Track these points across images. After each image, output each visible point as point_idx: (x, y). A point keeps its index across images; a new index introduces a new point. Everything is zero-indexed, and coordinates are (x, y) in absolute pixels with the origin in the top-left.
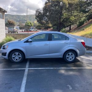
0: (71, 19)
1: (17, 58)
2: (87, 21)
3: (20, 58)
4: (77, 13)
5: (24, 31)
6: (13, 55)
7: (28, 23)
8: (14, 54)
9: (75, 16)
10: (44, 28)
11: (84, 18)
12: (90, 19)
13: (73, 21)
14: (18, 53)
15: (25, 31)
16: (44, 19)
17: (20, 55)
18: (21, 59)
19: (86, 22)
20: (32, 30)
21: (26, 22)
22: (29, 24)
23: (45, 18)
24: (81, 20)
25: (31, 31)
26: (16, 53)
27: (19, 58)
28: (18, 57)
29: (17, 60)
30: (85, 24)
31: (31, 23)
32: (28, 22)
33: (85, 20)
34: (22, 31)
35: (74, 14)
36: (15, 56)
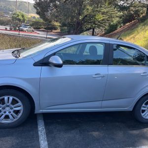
0: (96, 17)
1: (7, 113)
2: (122, 25)
5: (8, 29)
7: (18, 16)
9: (103, 13)
10: (45, 28)
11: (118, 19)
12: (127, 23)
13: (99, 22)
15: (11, 30)
16: (50, 12)
17: (20, 103)
19: (120, 27)
20: (25, 29)
22: (20, 17)
24: (113, 21)
25: (22, 30)
26: (6, 98)
30: (119, 29)
31: (23, 16)
32: (18, 13)
33: (119, 22)
34: (6, 28)
35: (102, 11)
36: (3, 106)
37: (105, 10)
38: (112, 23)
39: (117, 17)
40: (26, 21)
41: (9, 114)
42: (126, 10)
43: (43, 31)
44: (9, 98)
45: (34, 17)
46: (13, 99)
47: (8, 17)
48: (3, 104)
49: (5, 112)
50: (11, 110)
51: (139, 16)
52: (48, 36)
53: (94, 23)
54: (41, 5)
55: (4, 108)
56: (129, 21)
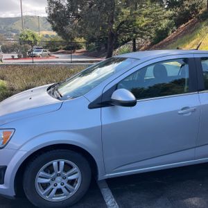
1: (59, 186)
2: (174, 28)
3: (72, 182)
4: (150, 9)
5: (16, 57)
6: (41, 173)
7: (27, 37)
8: (45, 171)
9: (145, 16)
11: (167, 21)
12: (181, 25)
13: (141, 29)
14: (62, 163)
15: (19, 57)
17: (76, 168)
18: (77, 186)
19: (173, 32)
20: (38, 54)
21: (14, 34)
23: (72, 22)
24: (160, 25)
26: (55, 163)
27: (69, 181)
28: (65, 182)
29: (59, 191)
30: (171, 35)
31: (33, 36)
33: (170, 25)
34: (13, 57)
35: (144, 12)
36: (52, 176)
37: (148, 11)
38: (160, 28)
39: (166, 18)
40: (38, 43)
41: (62, 187)
42: (179, 7)
43: (63, 53)
44: (58, 163)
45: (47, 36)
46: (65, 163)
47: (12, 40)
48: (51, 173)
49: (55, 185)
50: (63, 181)
51: (197, 12)
52: (73, 60)
53: (134, 32)
54: (57, 18)
55: (53, 179)
56: (184, 21)
